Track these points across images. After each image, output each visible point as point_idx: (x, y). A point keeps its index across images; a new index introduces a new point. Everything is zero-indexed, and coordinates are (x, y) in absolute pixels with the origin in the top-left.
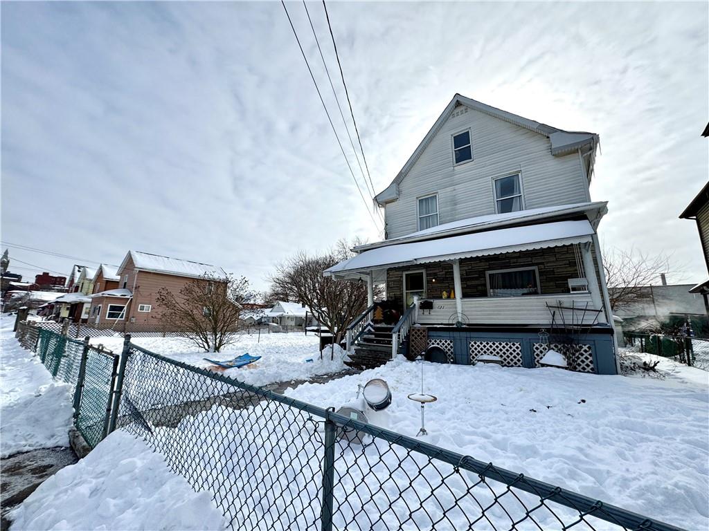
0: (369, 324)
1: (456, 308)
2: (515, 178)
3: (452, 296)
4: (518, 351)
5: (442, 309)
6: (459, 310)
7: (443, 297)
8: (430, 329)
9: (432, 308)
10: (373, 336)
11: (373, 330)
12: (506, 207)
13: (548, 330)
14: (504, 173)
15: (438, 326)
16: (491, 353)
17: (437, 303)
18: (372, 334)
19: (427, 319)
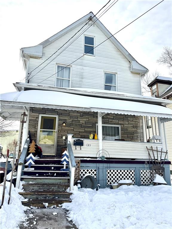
0: (31, 158)
1: (98, 146)
2: (114, 76)
3: (96, 137)
5: (89, 147)
6: (101, 148)
7: (90, 138)
8: (83, 161)
9: (83, 145)
10: (33, 169)
11: (33, 163)
13: (148, 162)
14: (110, 71)
15: (88, 159)
17: (86, 141)
18: (32, 167)
19: (79, 153)
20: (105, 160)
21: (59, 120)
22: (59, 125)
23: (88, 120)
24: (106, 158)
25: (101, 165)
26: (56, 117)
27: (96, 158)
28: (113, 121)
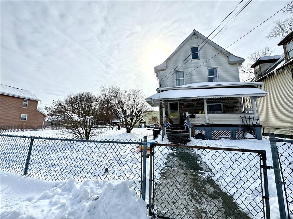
0: (169, 124)
1: (205, 117)
2: (215, 70)
3: (203, 113)
4: (230, 134)
5: (199, 118)
6: (207, 118)
7: (200, 113)
8: (195, 126)
9: (195, 117)
10: (170, 129)
11: (170, 127)
12: (211, 80)
13: (242, 126)
14: (211, 67)
15: (199, 125)
16: (225, 135)
17: (197, 115)
18: (170, 128)
19: (193, 122)
20: (210, 125)
21: (180, 104)
22: (180, 107)
23: (198, 102)
24: (211, 124)
25: (207, 128)
26: (177, 103)
27: (205, 124)
28: (216, 101)
